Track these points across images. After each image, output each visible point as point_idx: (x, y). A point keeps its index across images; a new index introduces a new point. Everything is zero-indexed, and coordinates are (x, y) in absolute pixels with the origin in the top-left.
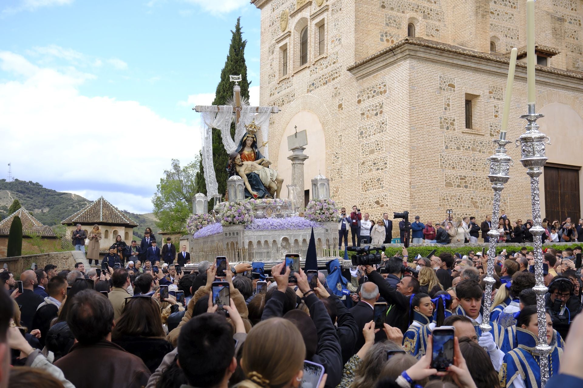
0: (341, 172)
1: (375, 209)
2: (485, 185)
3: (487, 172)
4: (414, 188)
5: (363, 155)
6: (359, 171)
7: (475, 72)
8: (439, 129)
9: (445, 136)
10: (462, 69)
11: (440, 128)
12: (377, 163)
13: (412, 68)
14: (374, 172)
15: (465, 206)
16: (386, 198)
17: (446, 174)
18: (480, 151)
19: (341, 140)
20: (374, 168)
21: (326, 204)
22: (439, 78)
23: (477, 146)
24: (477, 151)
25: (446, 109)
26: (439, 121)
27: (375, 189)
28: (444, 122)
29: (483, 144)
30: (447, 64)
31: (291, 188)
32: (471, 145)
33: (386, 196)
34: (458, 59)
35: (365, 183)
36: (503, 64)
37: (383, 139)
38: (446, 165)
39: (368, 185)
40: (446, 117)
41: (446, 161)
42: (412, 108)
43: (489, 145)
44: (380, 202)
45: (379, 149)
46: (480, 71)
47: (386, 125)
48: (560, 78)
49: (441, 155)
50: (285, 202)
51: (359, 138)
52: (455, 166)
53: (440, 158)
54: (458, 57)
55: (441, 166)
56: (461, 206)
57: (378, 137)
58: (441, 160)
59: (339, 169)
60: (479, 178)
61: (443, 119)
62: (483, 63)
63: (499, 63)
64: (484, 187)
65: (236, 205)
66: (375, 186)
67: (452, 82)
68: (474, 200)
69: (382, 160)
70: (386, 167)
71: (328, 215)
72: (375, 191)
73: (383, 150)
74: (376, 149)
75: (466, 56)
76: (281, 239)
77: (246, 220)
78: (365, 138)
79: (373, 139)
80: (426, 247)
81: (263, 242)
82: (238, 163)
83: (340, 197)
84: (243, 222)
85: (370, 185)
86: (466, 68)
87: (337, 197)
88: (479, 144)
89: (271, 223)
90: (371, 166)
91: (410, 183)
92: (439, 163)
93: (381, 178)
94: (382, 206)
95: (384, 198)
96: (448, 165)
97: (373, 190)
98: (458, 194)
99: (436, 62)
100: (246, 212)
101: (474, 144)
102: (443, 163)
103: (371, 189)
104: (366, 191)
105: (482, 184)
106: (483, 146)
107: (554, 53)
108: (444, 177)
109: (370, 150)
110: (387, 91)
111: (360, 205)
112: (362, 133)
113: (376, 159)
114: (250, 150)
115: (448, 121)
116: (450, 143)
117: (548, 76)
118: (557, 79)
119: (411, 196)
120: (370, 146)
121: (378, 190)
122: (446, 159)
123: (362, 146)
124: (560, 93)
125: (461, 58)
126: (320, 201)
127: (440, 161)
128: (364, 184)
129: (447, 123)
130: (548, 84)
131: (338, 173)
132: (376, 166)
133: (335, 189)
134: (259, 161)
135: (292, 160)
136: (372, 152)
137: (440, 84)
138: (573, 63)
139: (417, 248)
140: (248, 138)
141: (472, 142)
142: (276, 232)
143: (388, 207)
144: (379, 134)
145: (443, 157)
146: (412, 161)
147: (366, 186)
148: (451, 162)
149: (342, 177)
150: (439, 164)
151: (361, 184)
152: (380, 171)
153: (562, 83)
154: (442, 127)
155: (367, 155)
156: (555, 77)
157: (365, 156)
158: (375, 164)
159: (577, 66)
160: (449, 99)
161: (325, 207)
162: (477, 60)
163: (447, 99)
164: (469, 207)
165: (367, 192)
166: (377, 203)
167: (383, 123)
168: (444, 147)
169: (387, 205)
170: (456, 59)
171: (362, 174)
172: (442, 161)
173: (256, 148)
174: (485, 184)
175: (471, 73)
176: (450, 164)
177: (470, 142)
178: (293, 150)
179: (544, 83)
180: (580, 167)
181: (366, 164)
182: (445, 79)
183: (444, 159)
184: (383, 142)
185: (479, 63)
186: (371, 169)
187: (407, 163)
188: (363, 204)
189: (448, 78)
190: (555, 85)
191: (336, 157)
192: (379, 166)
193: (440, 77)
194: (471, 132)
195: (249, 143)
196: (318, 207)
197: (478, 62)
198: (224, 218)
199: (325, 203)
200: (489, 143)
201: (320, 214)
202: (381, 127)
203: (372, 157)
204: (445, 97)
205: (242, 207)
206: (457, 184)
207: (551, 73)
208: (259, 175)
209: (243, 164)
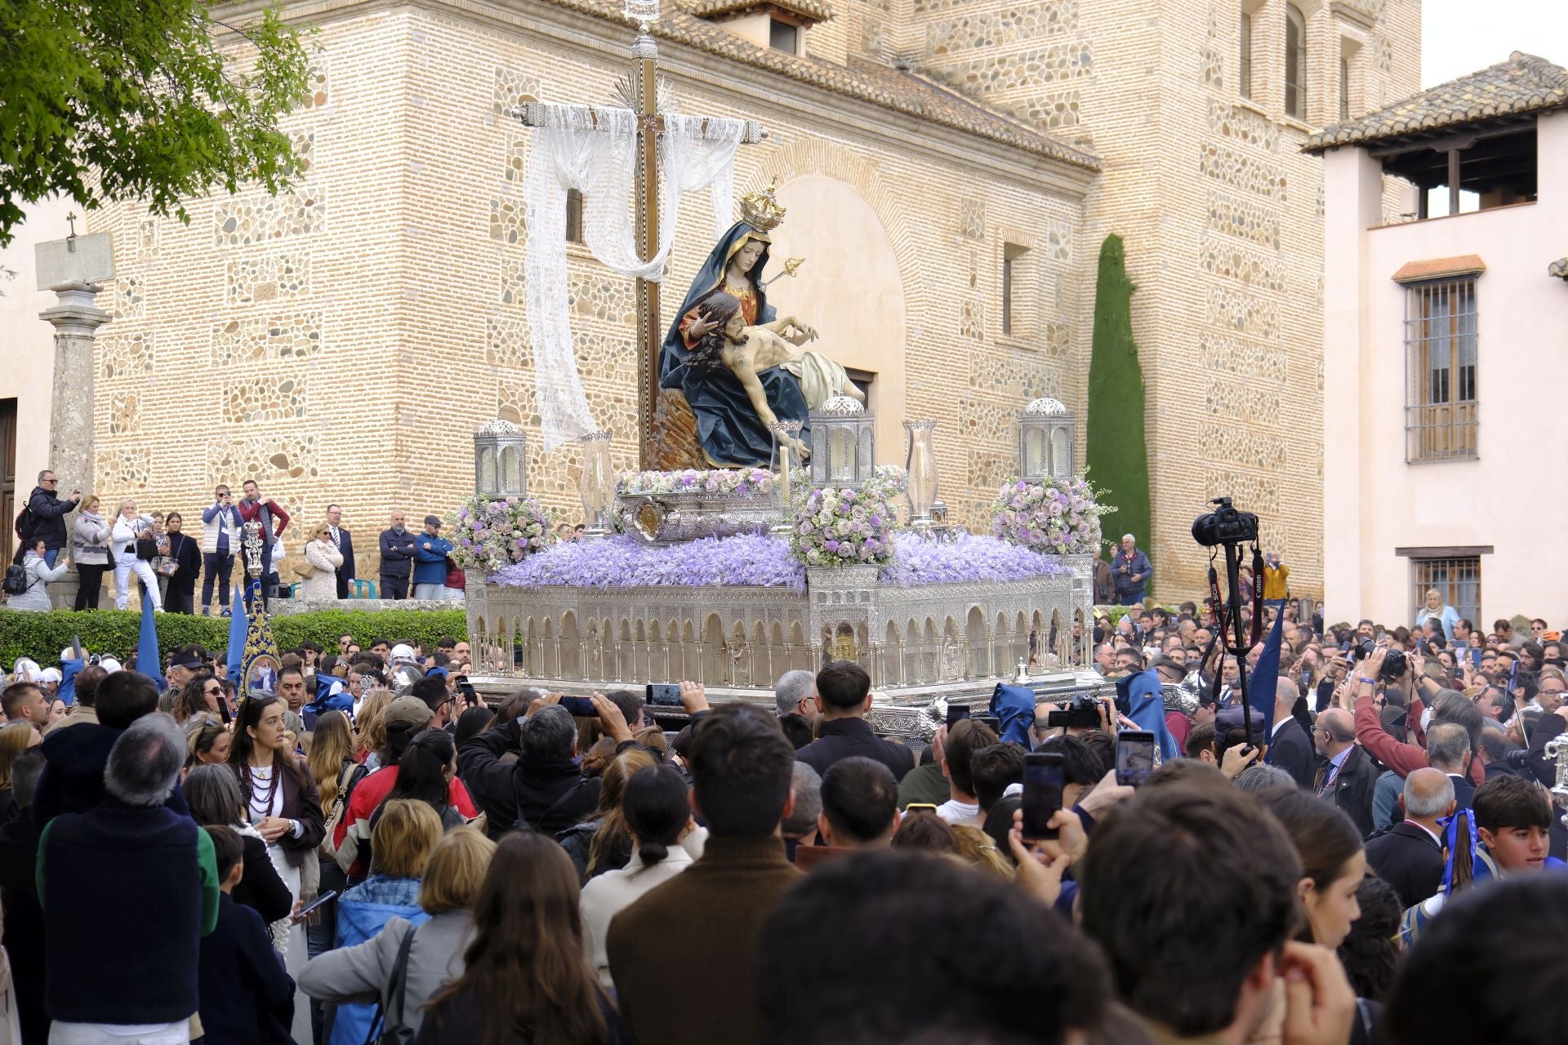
0: (147, 348)
1: (272, 481)
2: (610, 419)
3: (618, 381)
4: (408, 422)
5: (233, 300)
6: (214, 351)
7: (598, 63)
8: (489, 239)
9: (503, 261)
10: (561, 51)
11: (492, 237)
12: (285, 332)
13: (417, 37)
14: (272, 359)
15: (551, 484)
16: (312, 447)
17: (501, 383)
18: (601, 314)
19: (148, 240)
20: (272, 348)
21: (1078, 498)
22: (494, 75)
23: (595, 297)
24: (592, 313)
25: (509, 176)
26: (490, 213)
27: (275, 417)
28: (504, 216)
29: (612, 291)
30: (520, 32)
32: (577, 293)
33: (310, 440)
34: (553, 20)
35: (236, 392)
36: (679, 46)
37: (308, 254)
38: (504, 353)
39: (248, 400)
40: (509, 200)
41: (504, 341)
42: (413, 167)
43: (627, 297)
44: (290, 459)
45: (294, 287)
46: (613, 62)
47: (322, 208)
48: (832, 101)
49: (490, 321)
51: (220, 241)
52: (528, 357)
53: (486, 331)
54: (552, 14)
55: (491, 356)
56: (540, 483)
57: (290, 244)
58: (490, 336)
59: (138, 338)
60: (597, 396)
61: (500, 209)
62: (622, 37)
63: (669, 43)
64: (609, 426)
66: (274, 405)
67: (531, 91)
68: (577, 465)
69: (301, 322)
70: (315, 348)
72: (271, 421)
73: (305, 291)
74: (283, 286)
75: (578, 14)
78: (241, 244)
79: (272, 249)
80: (459, 611)
81: (922, 624)
82: (733, 334)
83: (140, 432)
84: (881, 559)
85: (257, 400)
86: (574, 50)
87: (128, 432)
88: (599, 290)
90: (262, 337)
91: (397, 408)
92: (485, 345)
93: (295, 381)
94: (297, 473)
95: (303, 448)
96: (509, 354)
97: (267, 418)
98: (535, 445)
99: (489, 25)
101: (585, 291)
102: (496, 346)
103: (259, 416)
104: (238, 420)
105: (602, 418)
106: (612, 297)
107: (818, 15)
108: (497, 392)
109: (260, 287)
110: (330, 99)
111: (214, 463)
112: (230, 226)
113: (279, 318)
115: (516, 215)
116: (517, 285)
117: (802, 92)
118: (826, 104)
119: (400, 450)
120: (261, 274)
121: (284, 419)
122: (504, 334)
123: (230, 269)
124: (832, 144)
125: (563, 18)
127: (486, 340)
128: (235, 398)
129: (512, 220)
130: (800, 114)
131: (133, 351)
132: (280, 341)
133: (122, 405)
135: (55, 324)
136: (267, 292)
137: (497, 95)
138: (865, 38)
139: (434, 615)
140: (751, 245)
141: (581, 285)
143: (318, 478)
144: (293, 236)
145: (495, 328)
146: (406, 337)
147: (239, 405)
148: (519, 343)
149: (148, 367)
150: (485, 350)
151: (222, 396)
152: (295, 357)
153: (836, 116)
154: (496, 233)
155: (248, 300)
156: (820, 97)
157: (239, 303)
158: (274, 333)
159: (873, 45)
160: (520, 144)
162: (608, 28)
163: (515, 145)
164: (562, 487)
165: (244, 423)
166: (280, 461)
167: (309, 203)
168: (501, 297)
169: (314, 473)
170: (547, 18)
171: (225, 363)
172: (493, 341)
174: (611, 416)
175: (587, 66)
176: (514, 352)
177: (575, 284)
178: (61, 291)
179: (789, 111)
180: (872, 374)
181: (243, 329)
182: (513, 81)
183: (500, 333)
184: (306, 266)
185: (610, 38)
186: (261, 349)
187: (390, 340)
188: (226, 462)
189: (520, 78)
190: (817, 119)
191: (129, 293)
192: (290, 341)
193: (499, 73)
194: (581, 254)
195: (748, 260)
197: (609, 32)
198: (824, 544)
200: (627, 290)
202: (301, 213)
203: (268, 309)
204: (510, 136)
205: (881, 509)
206: (532, 414)
207: (811, 83)
208: (797, 378)
209: (747, 338)
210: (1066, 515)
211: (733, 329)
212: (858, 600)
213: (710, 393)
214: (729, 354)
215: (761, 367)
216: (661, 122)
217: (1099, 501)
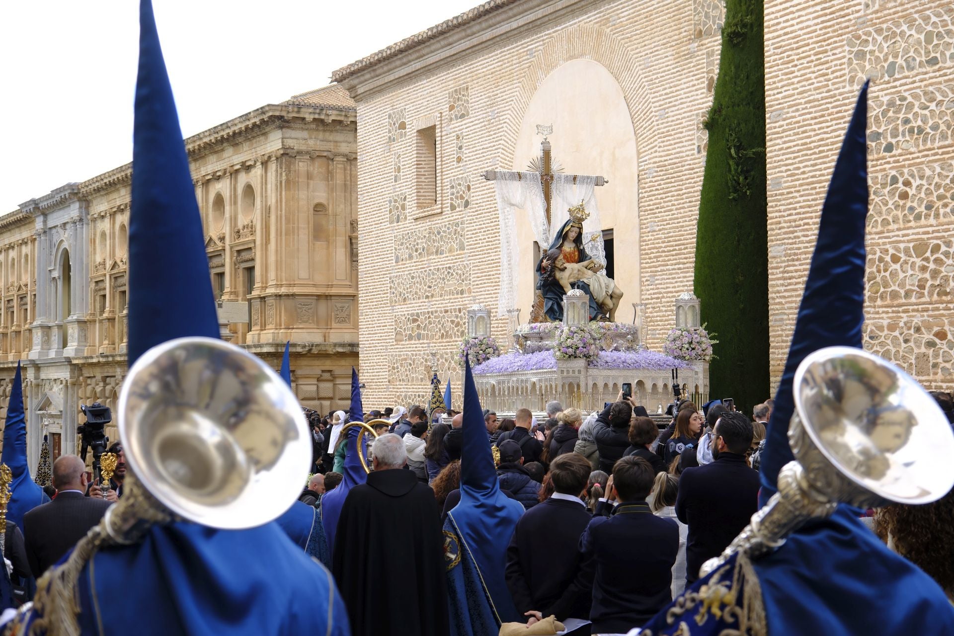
11: (390, 223)
21: (696, 336)
23: (434, 241)
24: (433, 253)
25: (396, 180)
31: (638, 309)
32: (426, 243)
38: (396, 297)
40: (396, 196)
41: (396, 288)
49: (390, 278)
50: (630, 329)
52: (406, 295)
58: (391, 288)
60: (436, 312)
64: (442, 331)
65: (579, 332)
67: (403, 118)
71: (700, 352)
76: (636, 382)
77: (591, 353)
81: (611, 385)
82: (559, 266)
84: (587, 356)
88: (435, 236)
89: (623, 359)
99: (383, 90)
100: (592, 341)
102: (393, 293)
105: (439, 326)
114: (573, 245)
115: (399, 203)
116: (401, 249)
122: (396, 284)
126: (688, 331)
127: (389, 291)
134: (585, 263)
137: (390, 131)
140: (572, 229)
142: (629, 372)
148: (402, 288)
161: (696, 341)
163: (397, 158)
172: (392, 291)
173: (581, 243)
176: (400, 294)
177: (425, 237)
182: (395, 117)
193: (390, 116)
195: (573, 235)
196: (686, 340)
198: (562, 349)
199: (696, 334)
201: (688, 349)
204: (395, 154)
205: (587, 335)
206: (408, 333)
208: (589, 285)
209: (566, 268)
210: (690, 343)
211: (559, 264)
212: (576, 373)
213: (553, 292)
214: (558, 275)
215: (572, 280)
216: (552, 177)
217: (711, 339)
